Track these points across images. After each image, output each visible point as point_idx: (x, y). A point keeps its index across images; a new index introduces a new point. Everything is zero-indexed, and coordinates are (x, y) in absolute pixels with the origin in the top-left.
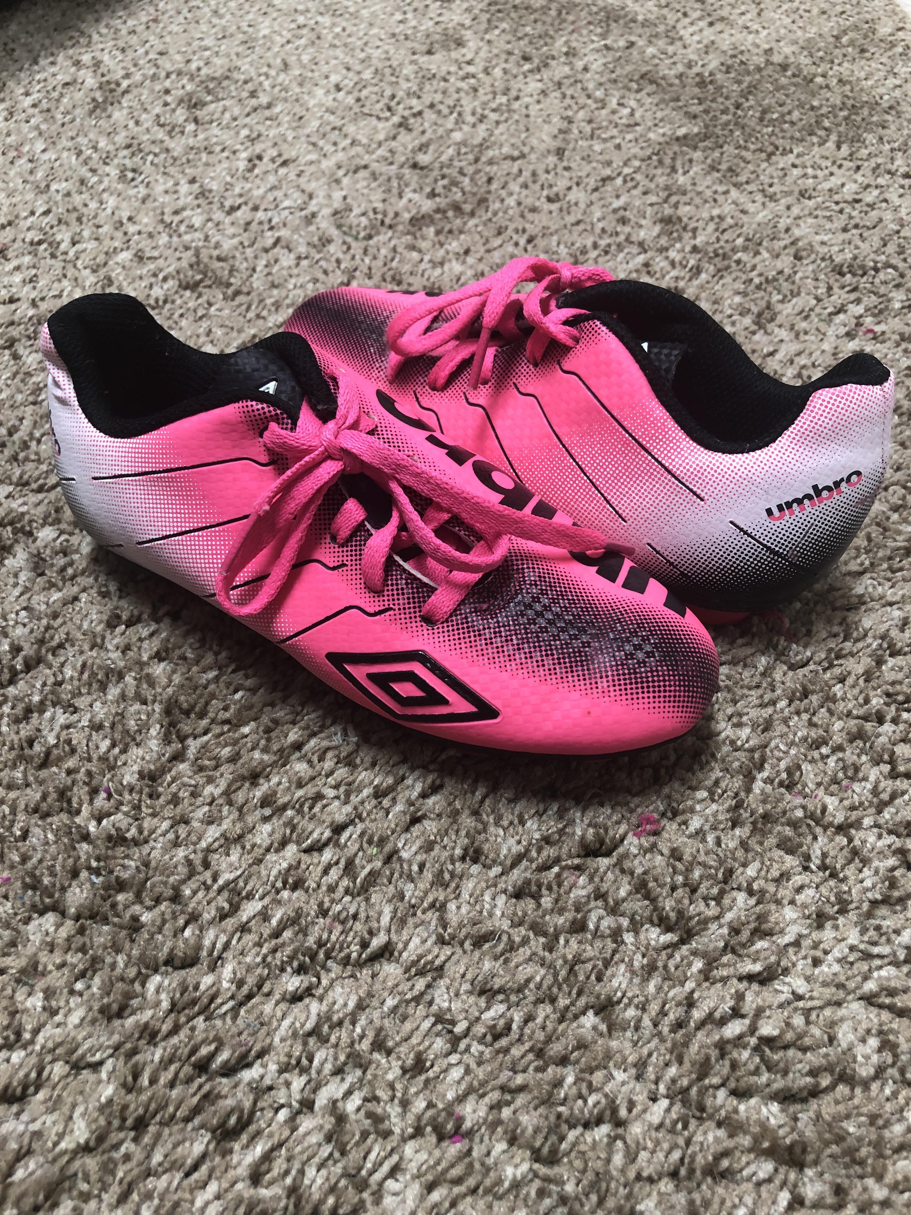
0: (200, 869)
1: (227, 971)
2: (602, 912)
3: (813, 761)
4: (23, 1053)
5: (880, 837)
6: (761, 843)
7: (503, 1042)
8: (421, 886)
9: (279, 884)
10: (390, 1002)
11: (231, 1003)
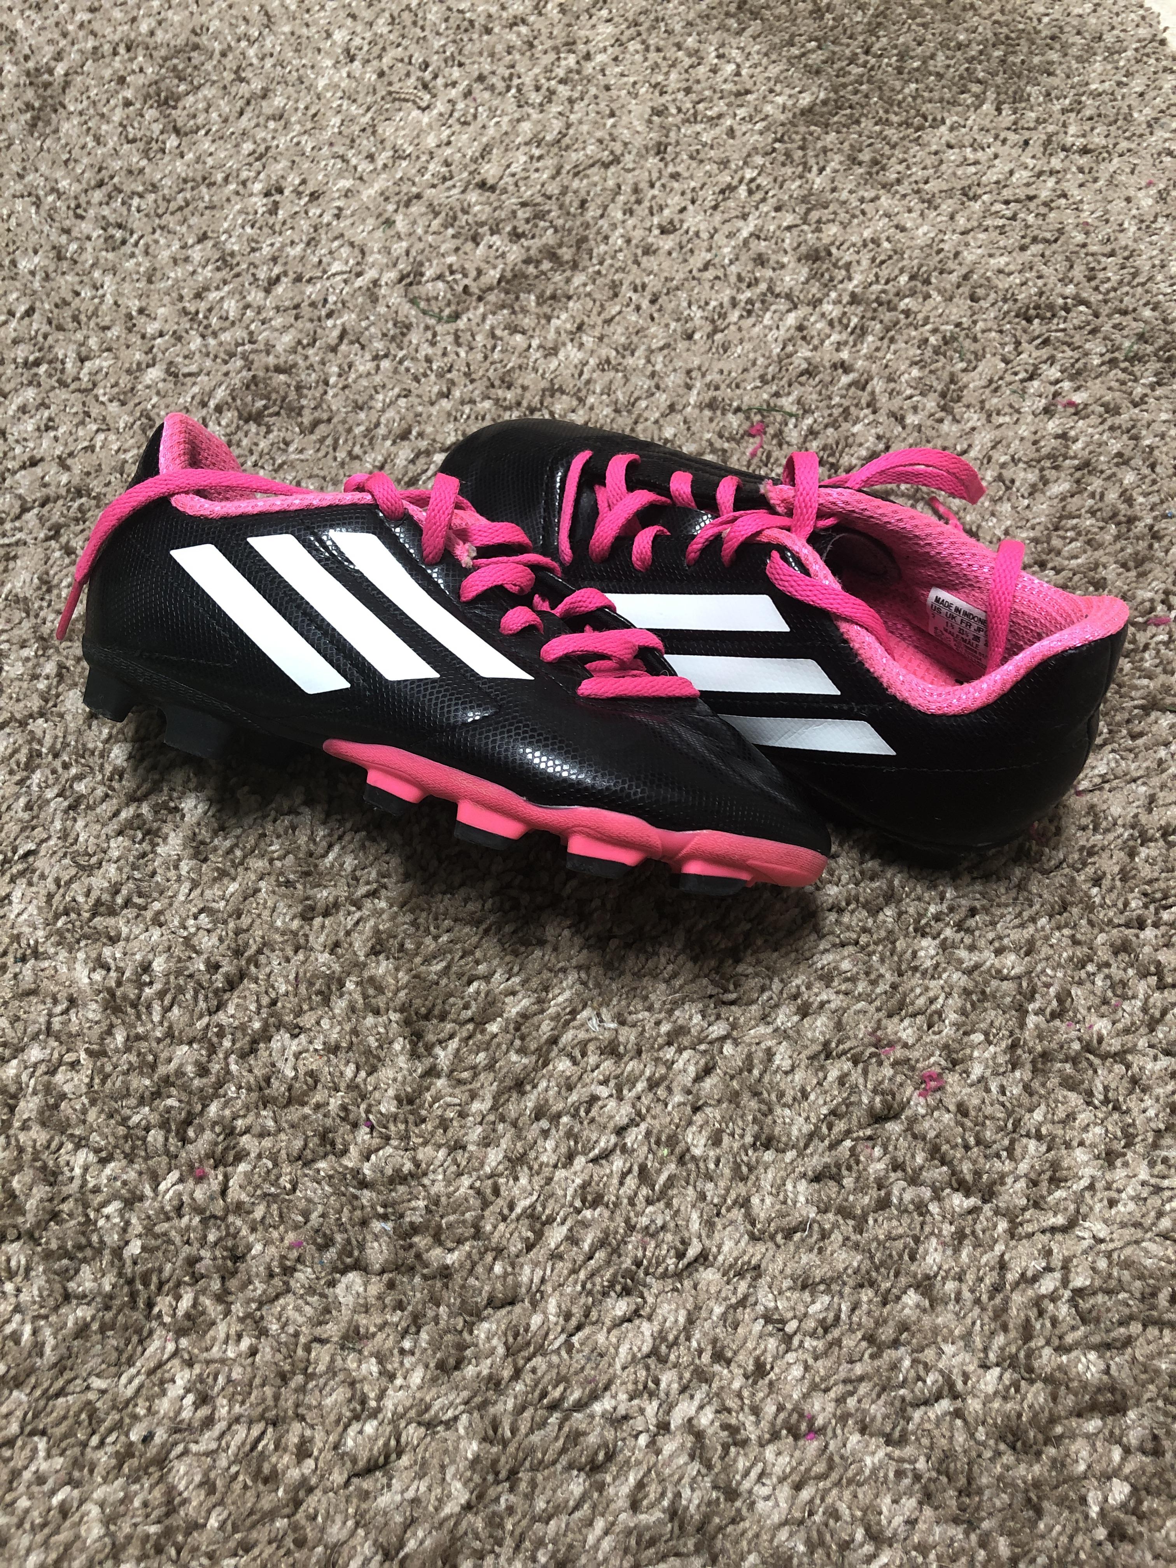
0: (491, 1198)
1: (552, 1306)
2: (903, 1183)
3: (1080, 983)
4: (375, 1423)
5: (1155, 1058)
6: (1043, 1085)
7: (836, 1333)
8: (722, 1184)
9: (578, 1204)
10: (718, 1310)
11: (563, 1337)
